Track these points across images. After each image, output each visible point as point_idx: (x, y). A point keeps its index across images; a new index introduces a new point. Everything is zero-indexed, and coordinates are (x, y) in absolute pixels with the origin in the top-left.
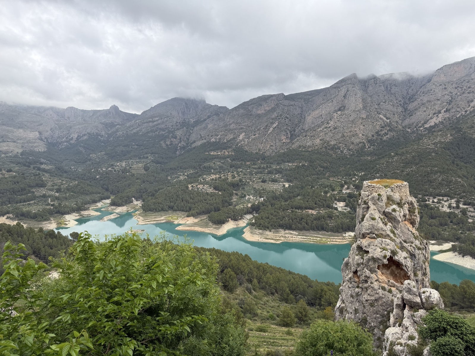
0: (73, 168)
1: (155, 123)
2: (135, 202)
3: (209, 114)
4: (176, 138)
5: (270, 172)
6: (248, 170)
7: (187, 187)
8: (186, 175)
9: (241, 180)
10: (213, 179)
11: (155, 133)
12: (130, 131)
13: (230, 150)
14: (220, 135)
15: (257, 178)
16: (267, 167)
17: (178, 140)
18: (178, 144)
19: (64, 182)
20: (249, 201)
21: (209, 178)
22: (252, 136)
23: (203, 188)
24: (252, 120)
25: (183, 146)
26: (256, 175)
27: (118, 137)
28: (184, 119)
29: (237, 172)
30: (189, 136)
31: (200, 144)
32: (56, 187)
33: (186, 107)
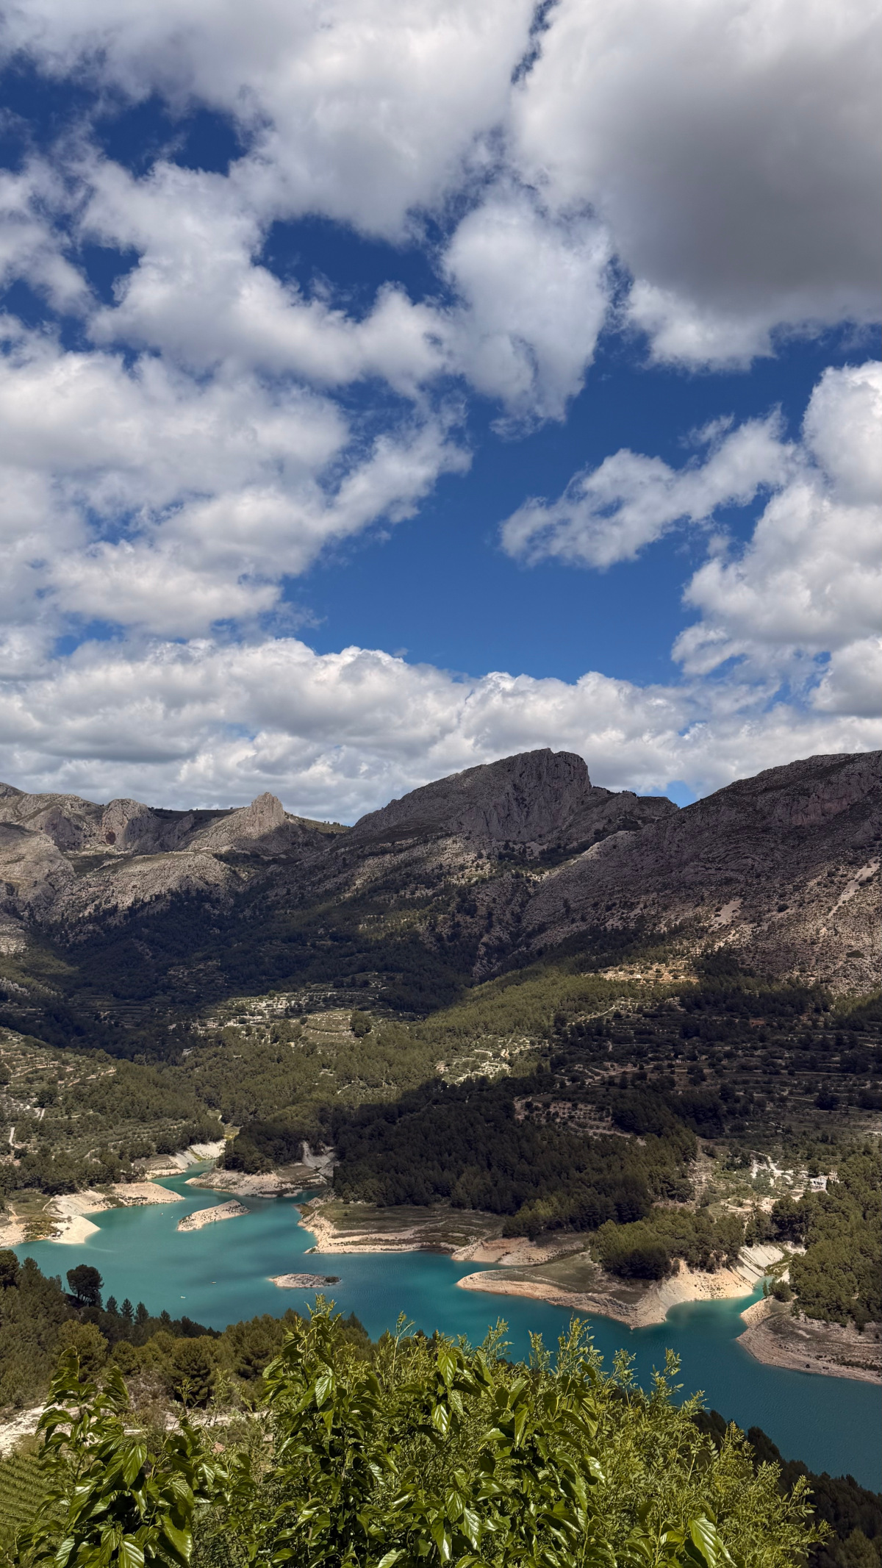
0: (105, 1018)
1: (402, 856)
2: (310, 1161)
3: (599, 826)
4: (472, 911)
5: (850, 1067)
6: (758, 1053)
7: (509, 1110)
8: (504, 1060)
9: (726, 1094)
10: (610, 1083)
11: (397, 892)
12: (313, 884)
13: (681, 963)
14: (642, 905)
15: (795, 1086)
16: (839, 1041)
17: (482, 922)
18: (481, 936)
19: (69, 1069)
20: (761, 1188)
21: (598, 1074)
22: (769, 911)
23: (571, 1118)
24: (772, 849)
25: (497, 943)
26: (791, 1073)
27: (269, 908)
28: (507, 842)
29: (712, 1056)
30: (522, 905)
31: (563, 936)
32: (38, 1086)
33: (517, 799)
